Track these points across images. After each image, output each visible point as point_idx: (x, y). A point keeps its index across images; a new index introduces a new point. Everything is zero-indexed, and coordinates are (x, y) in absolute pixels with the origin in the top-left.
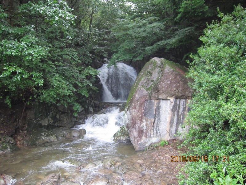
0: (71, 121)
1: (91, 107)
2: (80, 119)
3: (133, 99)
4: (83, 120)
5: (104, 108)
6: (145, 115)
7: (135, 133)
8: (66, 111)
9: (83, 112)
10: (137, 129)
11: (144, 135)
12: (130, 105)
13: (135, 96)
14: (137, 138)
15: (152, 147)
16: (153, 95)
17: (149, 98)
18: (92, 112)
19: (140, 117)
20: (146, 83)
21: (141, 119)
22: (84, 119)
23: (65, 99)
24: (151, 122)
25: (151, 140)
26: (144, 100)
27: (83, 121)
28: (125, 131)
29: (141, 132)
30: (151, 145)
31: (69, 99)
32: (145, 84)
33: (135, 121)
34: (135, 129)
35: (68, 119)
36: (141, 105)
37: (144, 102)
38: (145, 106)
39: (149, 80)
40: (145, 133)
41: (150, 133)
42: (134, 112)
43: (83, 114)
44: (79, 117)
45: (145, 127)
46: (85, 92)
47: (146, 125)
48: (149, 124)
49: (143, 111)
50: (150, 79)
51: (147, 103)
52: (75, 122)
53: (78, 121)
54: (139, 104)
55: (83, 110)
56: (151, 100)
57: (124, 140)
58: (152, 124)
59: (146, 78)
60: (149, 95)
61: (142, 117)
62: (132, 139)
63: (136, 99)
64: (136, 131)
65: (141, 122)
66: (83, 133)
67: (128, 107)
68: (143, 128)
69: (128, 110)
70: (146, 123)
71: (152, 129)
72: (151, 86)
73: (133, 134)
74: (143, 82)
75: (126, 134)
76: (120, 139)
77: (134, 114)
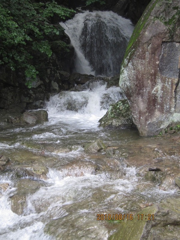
0: (19, 101)
1: (55, 81)
2: (37, 99)
3: (139, 41)
4: (41, 101)
5: (78, 83)
6: (161, 70)
7: (142, 105)
8: (12, 83)
9: (41, 88)
10: (146, 97)
11: (159, 108)
12: (134, 51)
13: (143, 34)
14: (145, 113)
15: (172, 129)
16: (177, 33)
17: (170, 38)
18: (56, 90)
19: (151, 75)
20: (164, 13)
21: (153, 77)
22: (43, 100)
23: (11, 55)
24: (172, 84)
25: (171, 118)
26: (160, 41)
27: (41, 103)
28: (121, 111)
29: (152, 102)
30: (170, 127)
31: (17, 56)
32: (161, 15)
33: (143, 82)
34: (142, 96)
35: (15, 97)
36: (154, 52)
37: (159, 46)
38: (162, 53)
39: (169, 7)
40: (160, 105)
41: (170, 105)
42: (142, 64)
43: (42, 92)
44: (34, 95)
45: (160, 93)
46: (45, 47)
47: (162, 89)
48: (169, 87)
49: (158, 63)
50: (171, 4)
51: (165, 48)
52: (28, 104)
53: (32, 103)
54: (151, 48)
55: (41, 84)
56: (174, 41)
57: (120, 126)
58: (174, 87)
59: (163, 3)
60: (169, 33)
61: (155, 75)
62: (135, 116)
63: (145, 40)
64: (143, 101)
65: (154, 83)
66: (42, 117)
67: (130, 57)
68: (157, 95)
69: (129, 62)
70: (163, 85)
71: (174, 96)
72: (173, 18)
73: (137, 107)
74: (158, 11)
75: (122, 115)
76: (112, 123)
77: (140, 69)
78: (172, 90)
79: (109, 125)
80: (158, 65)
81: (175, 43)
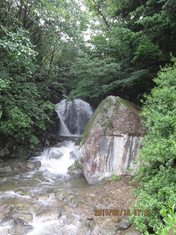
0: (27, 153)
1: (47, 140)
2: (37, 151)
3: (88, 135)
4: (39, 152)
6: (99, 150)
7: (89, 167)
8: (23, 143)
10: (91, 164)
11: (98, 170)
12: (85, 139)
13: (90, 131)
14: (90, 172)
15: (104, 181)
16: (107, 131)
17: (104, 134)
18: (48, 145)
19: (94, 152)
20: (101, 120)
21: (95, 153)
22: (40, 151)
23: (23, 131)
24: (105, 157)
25: (104, 175)
26: (99, 135)
27: (39, 153)
28: (79, 165)
29: (94, 166)
30: (104, 180)
31: (26, 132)
32: (100, 120)
33: (89, 156)
34: (89, 163)
35: (25, 151)
36: (96, 140)
37: (98, 138)
38: (100, 141)
39: (104, 117)
40: (98, 168)
41: (103, 168)
42: (89, 146)
43: (40, 147)
44: (35, 149)
45: (98, 162)
46: (42, 125)
47: (100, 160)
48: (103, 159)
49: (97, 146)
50: (105, 115)
51: (101, 139)
52: (31, 154)
53: (34, 153)
54: (94, 139)
55: (40, 143)
56: (106, 135)
57: (78, 174)
58: (106, 159)
59: (101, 115)
60: (104, 131)
61: (96, 152)
62: (85, 173)
63: (91, 134)
64: (89, 165)
65: (95, 156)
66: (38, 165)
67: (83, 142)
68: (97, 163)
69: (82, 145)
70: (100, 158)
71: (105, 163)
72: (106, 123)
73: (86, 168)
74: (99, 119)
75: (80, 168)
76: (74, 172)
77: (88, 149)
78: (104, 160)
79: (73, 173)
80: (98, 147)
81: (106, 136)
